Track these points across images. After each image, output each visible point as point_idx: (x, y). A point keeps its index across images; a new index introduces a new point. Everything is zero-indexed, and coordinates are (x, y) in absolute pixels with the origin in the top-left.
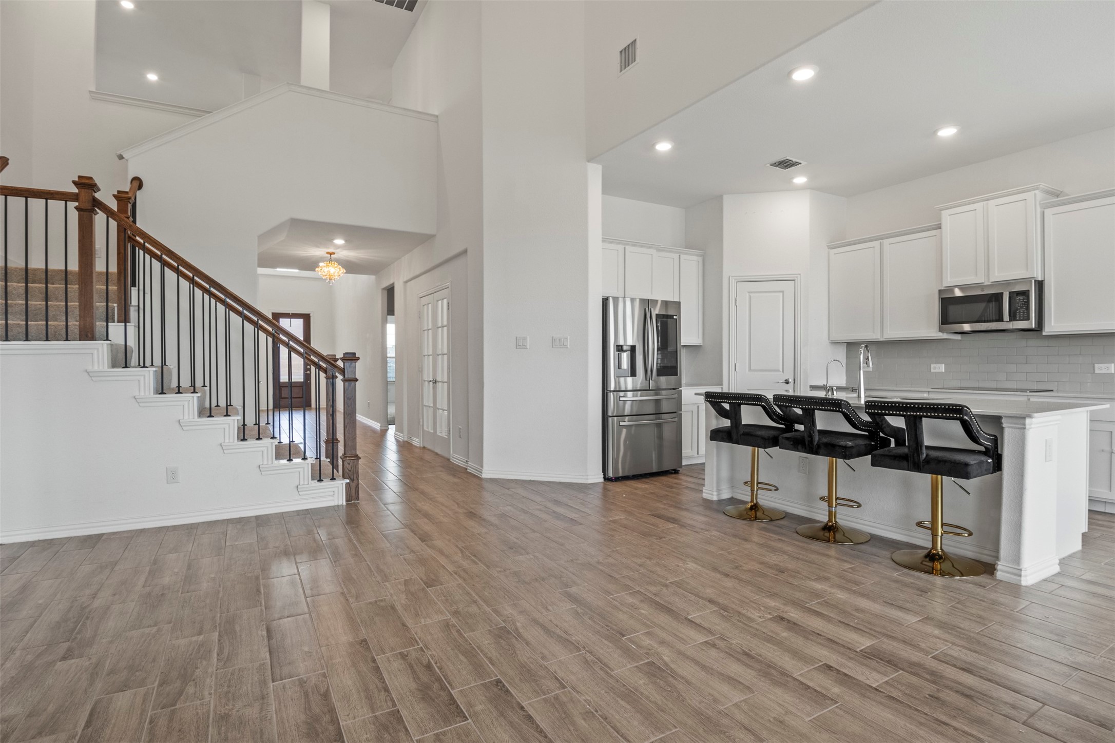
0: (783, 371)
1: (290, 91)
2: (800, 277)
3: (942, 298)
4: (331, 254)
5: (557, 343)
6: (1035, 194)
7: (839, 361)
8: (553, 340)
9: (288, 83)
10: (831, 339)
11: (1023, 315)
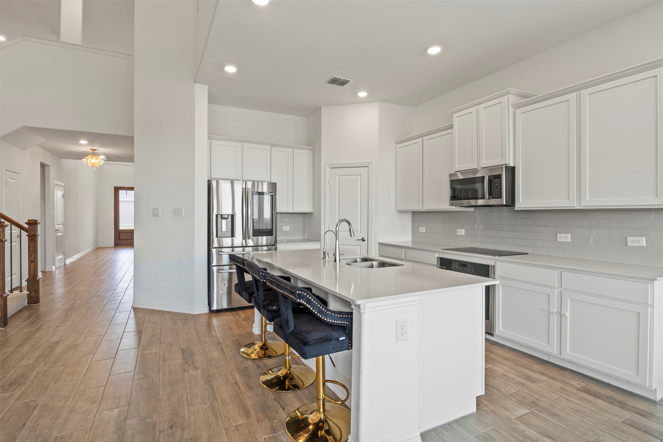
0: (361, 232)
1: (24, 40)
2: (372, 165)
3: (451, 180)
4: (94, 150)
5: (177, 213)
6: (508, 98)
7: (332, 231)
8: (175, 210)
9: (22, 35)
10: (397, 209)
11: (498, 194)
